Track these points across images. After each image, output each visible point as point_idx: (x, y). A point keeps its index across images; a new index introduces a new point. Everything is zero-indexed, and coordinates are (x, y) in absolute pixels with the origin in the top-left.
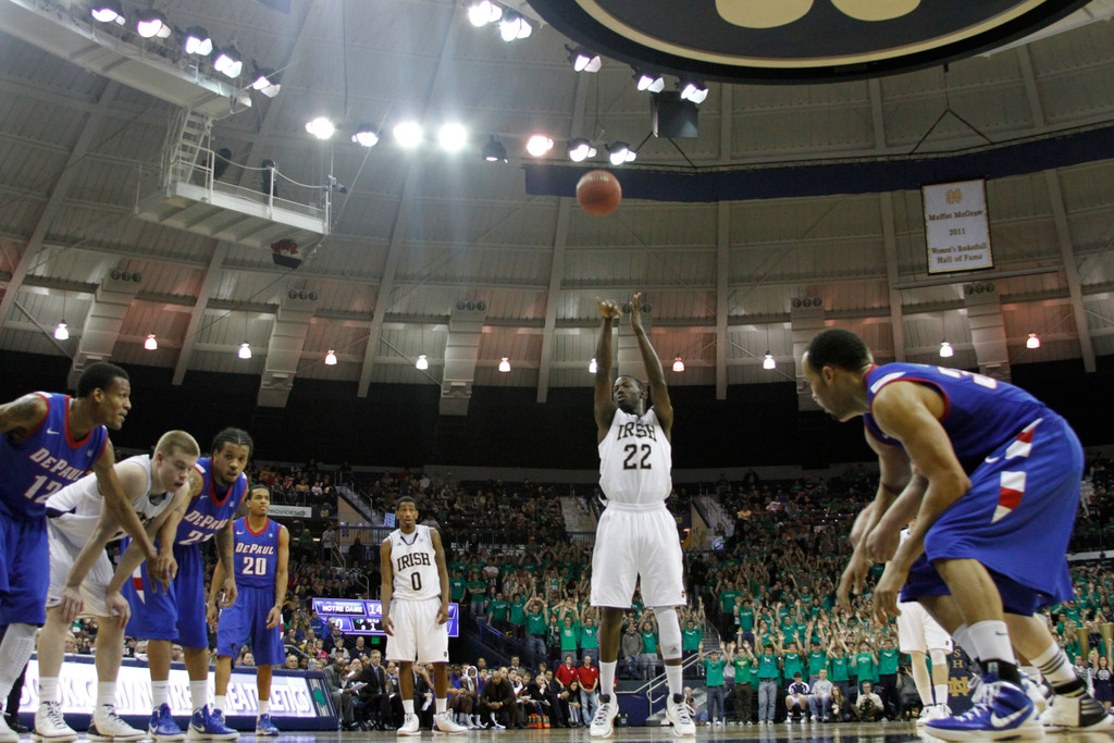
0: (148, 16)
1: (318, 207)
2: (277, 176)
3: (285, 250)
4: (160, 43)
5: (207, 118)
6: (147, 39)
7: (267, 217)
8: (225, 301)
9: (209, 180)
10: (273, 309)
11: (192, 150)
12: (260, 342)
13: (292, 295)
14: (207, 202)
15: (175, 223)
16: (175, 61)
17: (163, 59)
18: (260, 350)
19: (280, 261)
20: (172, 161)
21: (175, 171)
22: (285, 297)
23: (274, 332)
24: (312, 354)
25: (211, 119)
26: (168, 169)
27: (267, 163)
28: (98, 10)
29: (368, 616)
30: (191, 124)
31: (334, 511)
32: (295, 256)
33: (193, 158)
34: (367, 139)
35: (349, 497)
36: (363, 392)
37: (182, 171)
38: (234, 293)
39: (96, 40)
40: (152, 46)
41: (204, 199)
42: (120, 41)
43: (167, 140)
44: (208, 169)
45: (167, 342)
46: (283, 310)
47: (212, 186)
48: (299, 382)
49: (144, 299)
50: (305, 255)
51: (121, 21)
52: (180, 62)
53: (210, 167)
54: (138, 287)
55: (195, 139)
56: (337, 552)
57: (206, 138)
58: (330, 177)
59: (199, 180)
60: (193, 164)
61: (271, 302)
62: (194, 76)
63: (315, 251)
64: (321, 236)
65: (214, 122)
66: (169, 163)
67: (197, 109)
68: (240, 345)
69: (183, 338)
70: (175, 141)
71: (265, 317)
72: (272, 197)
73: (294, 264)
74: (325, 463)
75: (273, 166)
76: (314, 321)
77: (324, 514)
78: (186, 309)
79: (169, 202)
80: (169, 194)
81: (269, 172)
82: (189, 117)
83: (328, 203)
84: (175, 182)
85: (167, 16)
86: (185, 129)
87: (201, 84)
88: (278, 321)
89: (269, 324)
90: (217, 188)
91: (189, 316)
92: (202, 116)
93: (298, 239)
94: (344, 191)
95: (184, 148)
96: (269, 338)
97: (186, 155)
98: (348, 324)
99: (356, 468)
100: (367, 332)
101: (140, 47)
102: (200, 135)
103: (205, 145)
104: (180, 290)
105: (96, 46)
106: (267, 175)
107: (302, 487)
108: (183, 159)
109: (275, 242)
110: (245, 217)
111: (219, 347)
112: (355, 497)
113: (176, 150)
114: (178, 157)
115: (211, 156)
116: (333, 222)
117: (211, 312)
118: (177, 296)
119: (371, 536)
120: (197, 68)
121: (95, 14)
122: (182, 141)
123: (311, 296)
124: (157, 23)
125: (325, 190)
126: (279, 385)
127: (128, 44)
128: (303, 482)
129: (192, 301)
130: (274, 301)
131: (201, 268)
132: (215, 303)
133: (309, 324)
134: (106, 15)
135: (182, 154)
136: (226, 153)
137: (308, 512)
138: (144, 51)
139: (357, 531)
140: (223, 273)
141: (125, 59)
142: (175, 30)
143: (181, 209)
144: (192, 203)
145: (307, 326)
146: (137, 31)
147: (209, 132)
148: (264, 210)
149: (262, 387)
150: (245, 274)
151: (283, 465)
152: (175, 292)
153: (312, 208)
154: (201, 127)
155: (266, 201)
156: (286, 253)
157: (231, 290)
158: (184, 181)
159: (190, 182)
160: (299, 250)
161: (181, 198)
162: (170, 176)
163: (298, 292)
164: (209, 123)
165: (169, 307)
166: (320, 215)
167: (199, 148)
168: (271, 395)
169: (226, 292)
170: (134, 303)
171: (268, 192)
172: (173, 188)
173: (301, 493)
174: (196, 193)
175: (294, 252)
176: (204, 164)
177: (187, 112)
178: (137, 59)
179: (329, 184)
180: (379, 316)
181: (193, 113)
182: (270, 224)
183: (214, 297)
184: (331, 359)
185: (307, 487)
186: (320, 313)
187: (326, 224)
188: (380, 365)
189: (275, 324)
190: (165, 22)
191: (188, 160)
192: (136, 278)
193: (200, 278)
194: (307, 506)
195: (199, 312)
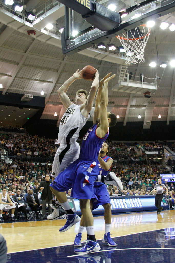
0: (111, 45)
1: (154, 83)
2: (144, 77)
3: (147, 94)
4: (114, 51)
5: (126, 66)
6: (111, 50)
7: (142, 87)
8: (134, 105)
9: (128, 80)
10: (145, 106)
11: (123, 74)
12: (143, 114)
13: (149, 103)
14: (128, 85)
15: (121, 91)
16: (117, 55)
17: (115, 54)
18: (143, 116)
19: (146, 96)
20: (119, 77)
21: (120, 79)
22: (148, 103)
23: (146, 112)
24: (155, 116)
25: (127, 66)
26: (119, 79)
27: (141, 74)
28: (99, 46)
29: (173, 178)
30: (123, 68)
31: (163, 152)
32: (149, 95)
33: (124, 76)
34: (164, 66)
35: (166, 148)
36: (168, 123)
37: (122, 79)
38: (136, 103)
39: (100, 53)
40: (112, 52)
41: (127, 85)
42: (105, 52)
43: (117, 72)
44: (127, 78)
45: (122, 116)
46: (147, 106)
47: (129, 82)
48: (152, 122)
49: (115, 107)
50: (152, 94)
51: (105, 47)
52: (119, 54)
53: (128, 77)
54: (114, 105)
55: (124, 71)
56: (165, 162)
57: (126, 71)
58: (156, 76)
59: (126, 80)
60: (124, 77)
61: (144, 105)
62: (122, 57)
63: (154, 93)
64: (155, 90)
65: (128, 67)
66: (119, 78)
67: (124, 64)
68: (138, 115)
69: (125, 115)
70: (119, 72)
71: (143, 108)
72: (143, 82)
73: (149, 97)
74: (160, 141)
75: (142, 75)
76: (155, 108)
77: (161, 153)
78: (125, 108)
79: (119, 86)
80: (119, 85)
81: (142, 77)
82: (122, 67)
83: (156, 82)
84: (120, 82)
85: (115, 44)
86: (121, 69)
87: (124, 59)
88: (147, 109)
89: (144, 110)
90: (130, 82)
91: (126, 110)
92: (125, 66)
93: (150, 91)
94: (159, 79)
95: (122, 74)
96: (145, 113)
97: (122, 75)
98: (163, 108)
99: (168, 141)
100: (168, 109)
101: (109, 52)
102: (125, 70)
103: (126, 72)
104: (124, 104)
105: (100, 54)
106: (141, 77)
107: (155, 147)
108: (122, 76)
109: (144, 92)
110: (137, 88)
111: (134, 116)
112: (168, 148)
113: (120, 74)
114: (121, 76)
115: (128, 74)
116: (158, 87)
117: (131, 108)
118: (123, 105)
119: (173, 158)
120: (123, 55)
121: (99, 47)
122: (121, 72)
123: (154, 102)
124: (113, 47)
125: (155, 79)
126: (148, 123)
127: (107, 52)
128: (156, 146)
129: (126, 106)
130: (145, 104)
131: (128, 99)
132: (132, 106)
133: (154, 109)
134: (101, 47)
135: (121, 75)
136: (131, 73)
137: (157, 153)
138: (111, 53)
139: (169, 157)
140: (133, 99)
141: (106, 56)
142: (117, 47)
143: (122, 88)
144: (125, 86)
145: (153, 110)
146: (108, 49)
147: (127, 69)
148: (142, 86)
149: (144, 124)
150: (138, 99)
151: (150, 142)
152: (122, 105)
153: (152, 84)
154: (125, 68)
155: (142, 83)
156: (147, 95)
157: (135, 103)
158: (122, 81)
159: (124, 82)
160: (150, 94)
161: (122, 85)
162: (119, 81)
163: (151, 102)
164: (127, 67)
165: (121, 108)
166: (155, 85)
167: (125, 73)
168: (146, 126)
169: (134, 103)
170: (113, 108)
171: (142, 81)
172: (120, 83)
173: (155, 148)
174: (125, 84)
175: (149, 94)
176: (126, 77)
177: (121, 66)
178: (109, 55)
179: (156, 78)
180: (170, 105)
181: (123, 66)
182: (143, 89)
183: (131, 105)
184: (160, 117)
185: (156, 147)
186: (156, 106)
187: (156, 87)
188: (171, 117)
189: (146, 110)
190: (114, 46)
191: (123, 76)
192: (113, 103)
193: (128, 101)
194: (157, 151)
195: (128, 109)
